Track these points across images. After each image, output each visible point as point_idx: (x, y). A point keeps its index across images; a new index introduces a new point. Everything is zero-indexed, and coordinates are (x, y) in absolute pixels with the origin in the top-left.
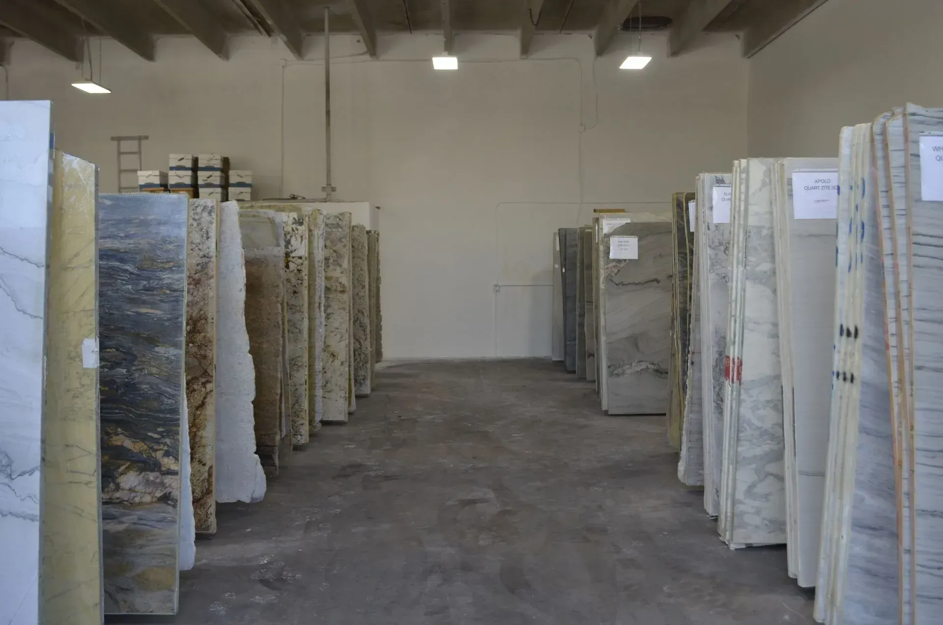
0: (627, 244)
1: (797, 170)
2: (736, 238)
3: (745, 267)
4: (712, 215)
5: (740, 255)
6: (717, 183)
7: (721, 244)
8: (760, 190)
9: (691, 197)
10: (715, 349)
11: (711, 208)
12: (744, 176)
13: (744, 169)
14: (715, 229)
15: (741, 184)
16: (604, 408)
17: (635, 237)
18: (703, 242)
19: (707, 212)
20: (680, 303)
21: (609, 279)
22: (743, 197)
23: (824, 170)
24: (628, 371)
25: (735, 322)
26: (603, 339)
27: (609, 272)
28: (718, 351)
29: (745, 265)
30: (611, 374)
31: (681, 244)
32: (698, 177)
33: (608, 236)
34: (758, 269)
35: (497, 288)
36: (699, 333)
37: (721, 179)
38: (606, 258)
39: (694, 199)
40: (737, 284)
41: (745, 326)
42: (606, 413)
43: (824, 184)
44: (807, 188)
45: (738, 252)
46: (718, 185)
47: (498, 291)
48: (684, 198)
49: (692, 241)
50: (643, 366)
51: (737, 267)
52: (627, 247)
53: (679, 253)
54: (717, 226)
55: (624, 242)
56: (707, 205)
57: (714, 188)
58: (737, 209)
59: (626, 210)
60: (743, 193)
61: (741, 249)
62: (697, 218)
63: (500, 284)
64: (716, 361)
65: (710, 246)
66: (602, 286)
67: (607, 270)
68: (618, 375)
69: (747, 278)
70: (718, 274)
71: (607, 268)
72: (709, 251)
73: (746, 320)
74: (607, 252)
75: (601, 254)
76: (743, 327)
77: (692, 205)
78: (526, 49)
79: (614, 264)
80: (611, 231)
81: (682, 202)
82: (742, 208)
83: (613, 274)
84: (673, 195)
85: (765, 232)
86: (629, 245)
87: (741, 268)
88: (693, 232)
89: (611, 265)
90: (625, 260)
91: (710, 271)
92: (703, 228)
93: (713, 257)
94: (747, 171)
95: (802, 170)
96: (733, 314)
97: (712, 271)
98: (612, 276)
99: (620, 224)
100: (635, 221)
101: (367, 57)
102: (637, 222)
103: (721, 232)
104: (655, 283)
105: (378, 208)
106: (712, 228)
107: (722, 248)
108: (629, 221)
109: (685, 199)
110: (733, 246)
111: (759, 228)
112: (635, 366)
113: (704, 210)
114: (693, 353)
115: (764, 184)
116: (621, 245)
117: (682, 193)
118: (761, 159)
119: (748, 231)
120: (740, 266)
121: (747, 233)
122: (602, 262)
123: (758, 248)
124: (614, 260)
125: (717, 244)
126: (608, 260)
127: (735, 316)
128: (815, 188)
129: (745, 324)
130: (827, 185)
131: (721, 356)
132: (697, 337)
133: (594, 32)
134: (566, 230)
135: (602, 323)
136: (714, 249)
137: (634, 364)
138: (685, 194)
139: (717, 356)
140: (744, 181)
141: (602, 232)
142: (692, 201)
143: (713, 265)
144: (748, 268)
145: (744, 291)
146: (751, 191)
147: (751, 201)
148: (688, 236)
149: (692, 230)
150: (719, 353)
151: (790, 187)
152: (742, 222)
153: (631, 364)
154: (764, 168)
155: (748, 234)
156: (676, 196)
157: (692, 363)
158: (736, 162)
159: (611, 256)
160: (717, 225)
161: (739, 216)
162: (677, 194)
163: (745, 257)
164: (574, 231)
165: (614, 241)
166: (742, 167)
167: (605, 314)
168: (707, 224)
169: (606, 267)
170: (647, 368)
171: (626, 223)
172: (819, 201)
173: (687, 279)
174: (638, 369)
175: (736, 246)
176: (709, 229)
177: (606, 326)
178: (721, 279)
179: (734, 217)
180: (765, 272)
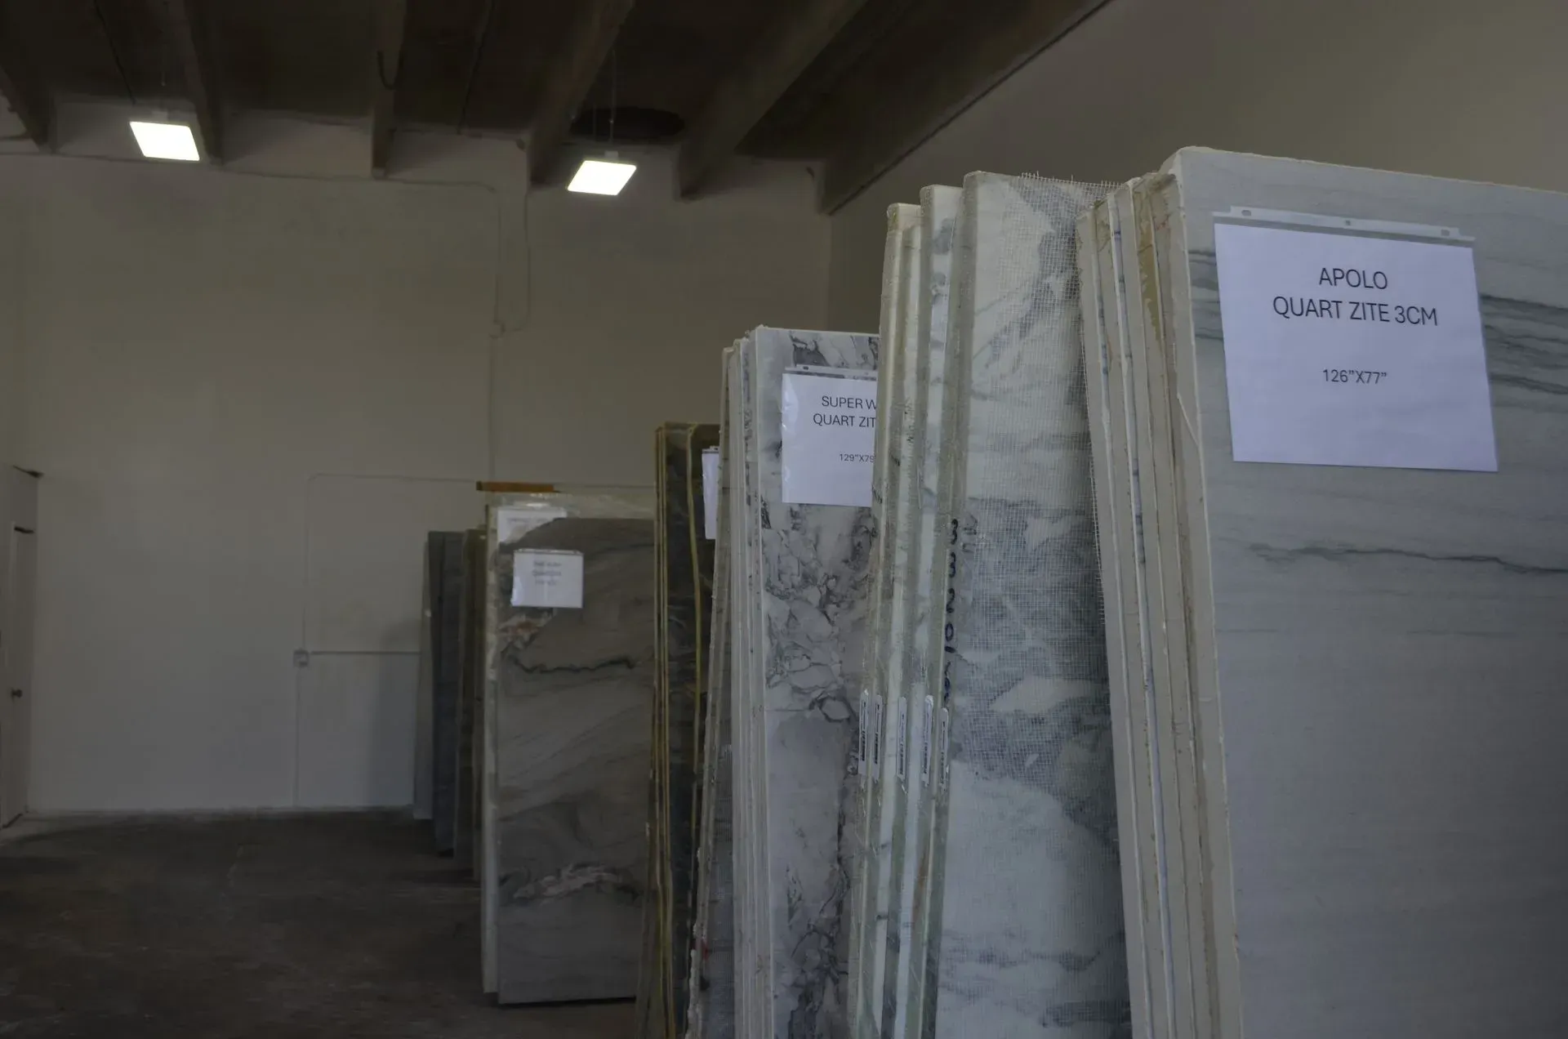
0: (556, 569)
1: (1236, 212)
2: (901, 558)
3: (946, 697)
4: (778, 473)
5: (922, 637)
6: (798, 361)
7: (808, 579)
8: (1025, 327)
9: (708, 437)
10: (788, 977)
11: (777, 448)
12: (943, 264)
13: (944, 230)
14: (789, 527)
15: (928, 300)
16: (489, 987)
17: (575, 554)
18: (744, 572)
19: (763, 462)
20: (673, 751)
21: (508, 656)
22: (938, 362)
23: (1358, 224)
24: (552, 891)
25: (894, 944)
26: (490, 810)
27: (509, 640)
28: (795, 985)
29: (947, 684)
30: (507, 900)
31: (679, 574)
32: (727, 350)
33: (509, 549)
34: (1004, 706)
35: (302, 658)
36: (729, 881)
37: (811, 347)
38: (501, 605)
39: (716, 443)
40: (903, 767)
41: (943, 978)
42: (493, 1000)
43: (1362, 295)
44: (1286, 308)
45: (912, 623)
46: (800, 367)
47: (303, 664)
48: (689, 440)
49: (708, 568)
50: (590, 876)
51: (906, 691)
52: (556, 578)
53: (670, 602)
54: (794, 515)
55: (549, 565)
56: (761, 439)
57: (787, 378)
58: (909, 421)
59: (556, 488)
60: (937, 344)
61: (923, 607)
62: (725, 490)
63: (309, 649)
64: (790, 1024)
65: (770, 588)
66: (491, 675)
67: (505, 634)
68: (525, 901)
69: (956, 751)
70: (796, 690)
71: (505, 630)
72: (766, 602)
73: (946, 944)
74: (507, 590)
75: (492, 595)
76: (932, 980)
77: (710, 462)
78: (383, 159)
79: (523, 619)
80: (519, 536)
81: (684, 452)
82: (935, 416)
83: (519, 645)
84: (657, 431)
85: (1040, 531)
86: (559, 574)
87: (925, 700)
88: (712, 542)
89: (514, 621)
90: (550, 610)
91: (768, 680)
92: (744, 519)
93: (780, 626)
94: (964, 241)
95: (1257, 214)
96: (883, 905)
97: (777, 678)
98: (517, 649)
99: (539, 520)
100: (578, 514)
101: (29, 145)
102: (581, 517)
103: (810, 536)
104: (622, 670)
105: (35, 474)
106: (778, 518)
107: (814, 595)
108: (563, 514)
109: (693, 439)
110: (888, 595)
111: (1016, 514)
112: (570, 878)
113: (749, 458)
114: (706, 952)
115: (1039, 301)
116: (542, 574)
117: (684, 427)
118: (1028, 181)
119: (962, 523)
120: (919, 689)
121: (954, 530)
122: (491, 611)
123: (1009, 604)
124: (522, 610)
125: (797, 580)
126: (508, 611)
127: (893, 916)
128: (1323, 308)
129: (943, 966)
130: (1375, 296)
131: (808, 1002)
132: (721, 897)
133: (526, 137)
134: (444, 535)
135: (489, 767)
136: (782, 597)
137: (565, 873)
138: (692, 428)
139: (792, 1003)
140: (945, 289)
141: (496, 539)
142: (712, 448)
143: (779, 654)
144: (960, 700)
145: (942, 812)
146: (984, 327)
147: (980, 376)
148: (698, 552)
149: (711, 532)
150: (800, 991)
151: (1204, 294)
152: (932, 482)
153: (558, 873)
154: (1041, 225)
155: (963, 537)
156: (663, 433)
157: (704, 985)
158: (905, 213)
159: (517, 599)
160: (796, 509)
161: (920, 456)
162: (670, 426)
163: (949, 649)
164: (457, 536)
165: (524, 561)
166: (937, 226)
167: (496, 744)
168: (760, 506)
169: (502, 626)
170: (600, 881)
171: (556, 520)
172: (1341, 376)
173: (693, 680)
174: (579, 882)
175: (899, 591)
176: (766, 522)
177: (496, 775)
178: (811, 707)
179: (895, 461)
180: (1038, 721)
